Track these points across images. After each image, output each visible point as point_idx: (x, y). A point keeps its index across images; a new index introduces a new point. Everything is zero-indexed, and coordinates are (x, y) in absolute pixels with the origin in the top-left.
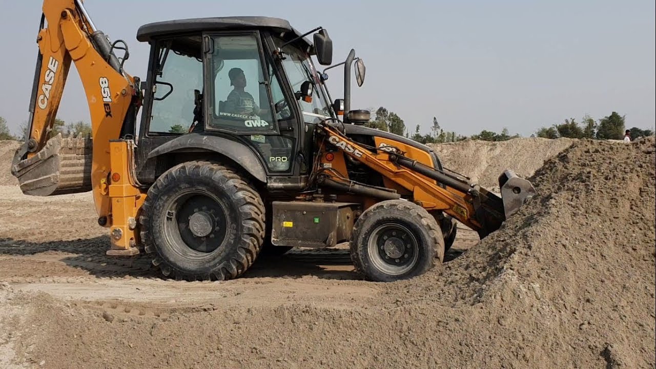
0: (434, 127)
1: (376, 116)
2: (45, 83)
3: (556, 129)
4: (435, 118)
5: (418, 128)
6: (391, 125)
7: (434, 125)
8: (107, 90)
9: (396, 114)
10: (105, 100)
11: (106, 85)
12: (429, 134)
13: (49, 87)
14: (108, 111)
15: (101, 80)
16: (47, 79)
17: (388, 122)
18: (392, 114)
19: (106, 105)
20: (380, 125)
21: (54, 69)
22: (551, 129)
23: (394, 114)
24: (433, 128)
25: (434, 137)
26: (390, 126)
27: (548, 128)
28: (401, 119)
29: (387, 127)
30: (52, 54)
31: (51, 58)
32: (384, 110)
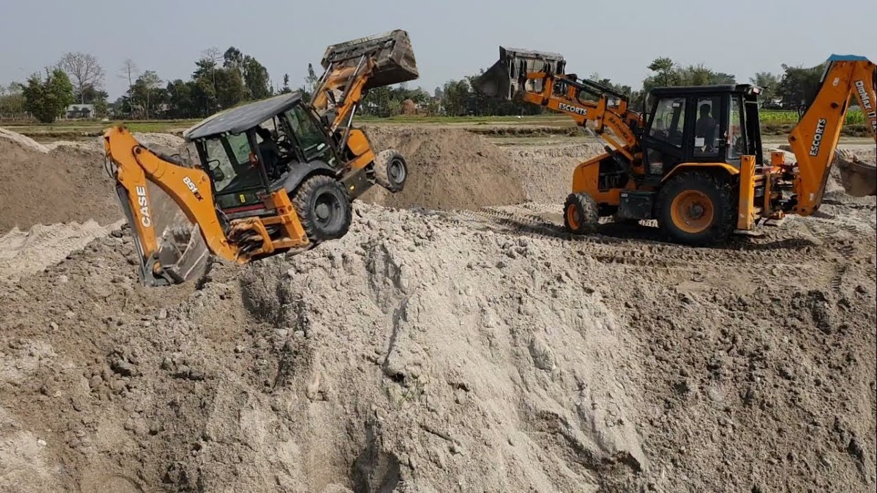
0: (308, 78)
1: (224, 61)
2: (141, 207)
3: (468, 82)
4: (310, 65)
5: (286, 80)
6: (246, 74)
7: (309, 75)
8: (191, 184)
9: (254, 58)
10: (193, 191)
11: (189, 181)
12: (302, 88)
13: (146, 209)
14: (199, 196)
15: (184, 180)
16: (141, 204)
17: (242, 71)
18: (247, 58)
19: (196, 193)
20: (231, 74)
21: (144, 194)
22: (462, 82)
23: (251, 58)
24: (309, 80)
25: (309, 92)
26: (245, 76)
27: (458, 80)
28: (263, 65)
29: (241, 77)
30: (137, 184)
31: (137, 188)
32: (237, 53)
